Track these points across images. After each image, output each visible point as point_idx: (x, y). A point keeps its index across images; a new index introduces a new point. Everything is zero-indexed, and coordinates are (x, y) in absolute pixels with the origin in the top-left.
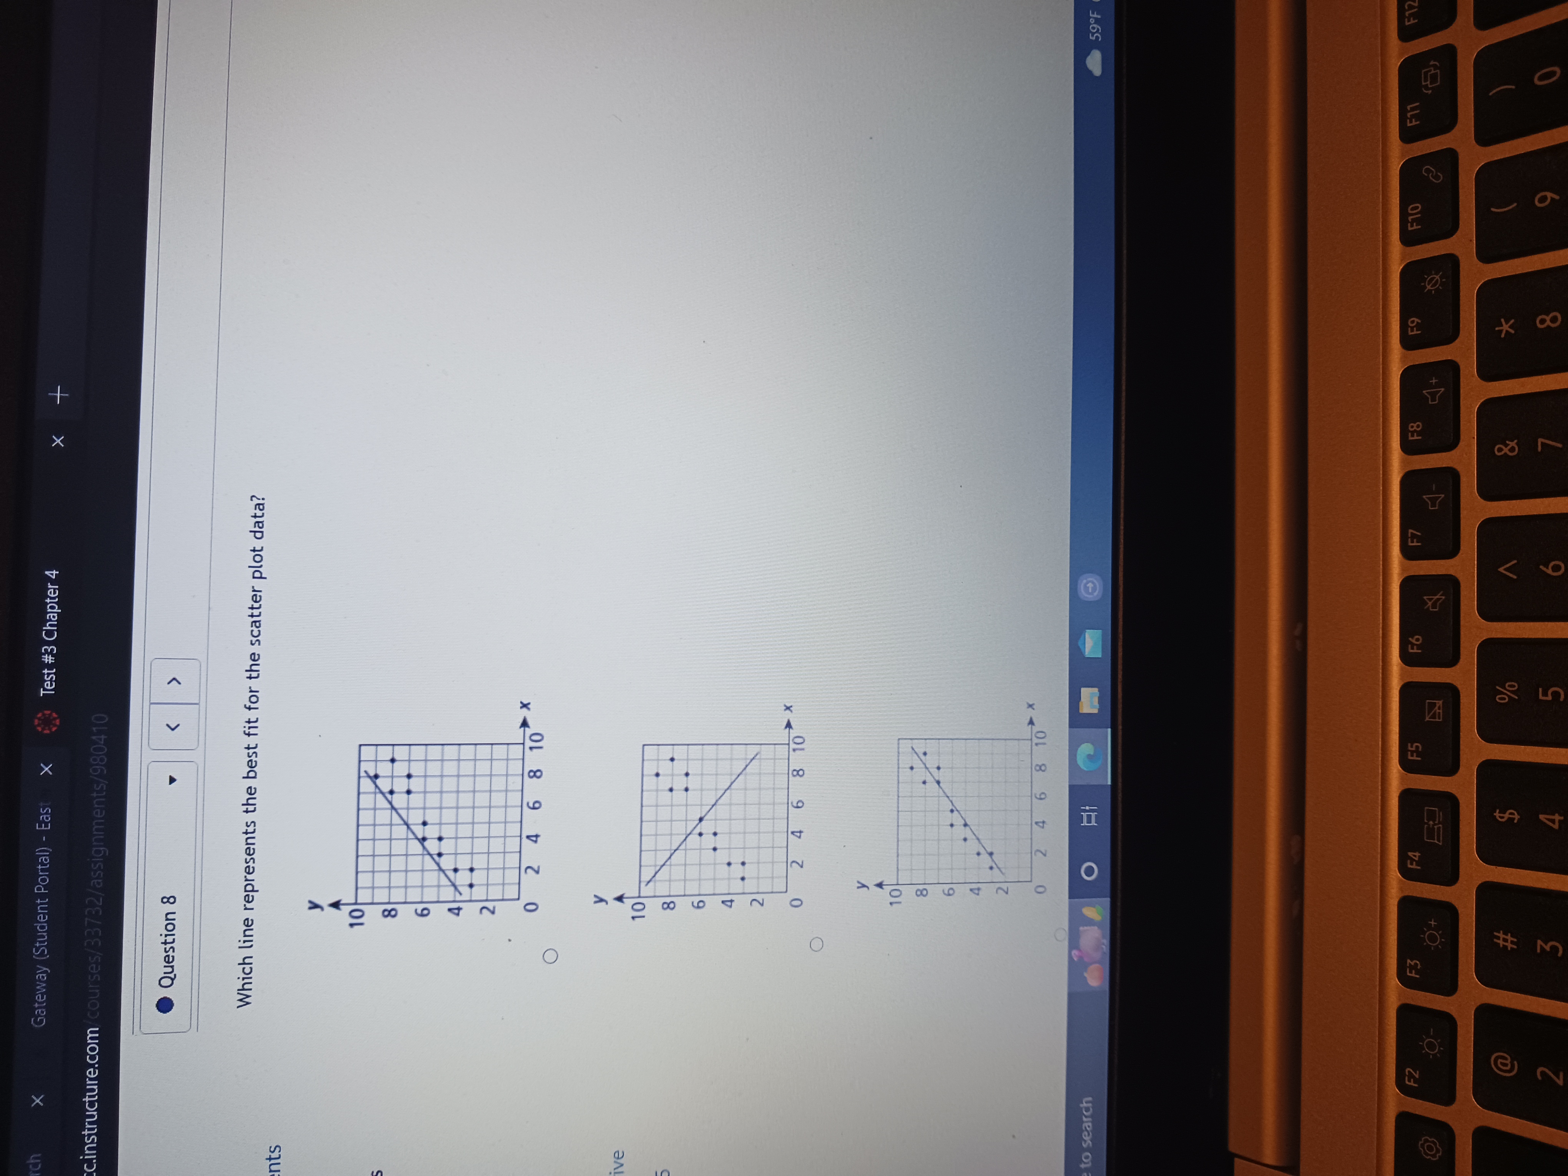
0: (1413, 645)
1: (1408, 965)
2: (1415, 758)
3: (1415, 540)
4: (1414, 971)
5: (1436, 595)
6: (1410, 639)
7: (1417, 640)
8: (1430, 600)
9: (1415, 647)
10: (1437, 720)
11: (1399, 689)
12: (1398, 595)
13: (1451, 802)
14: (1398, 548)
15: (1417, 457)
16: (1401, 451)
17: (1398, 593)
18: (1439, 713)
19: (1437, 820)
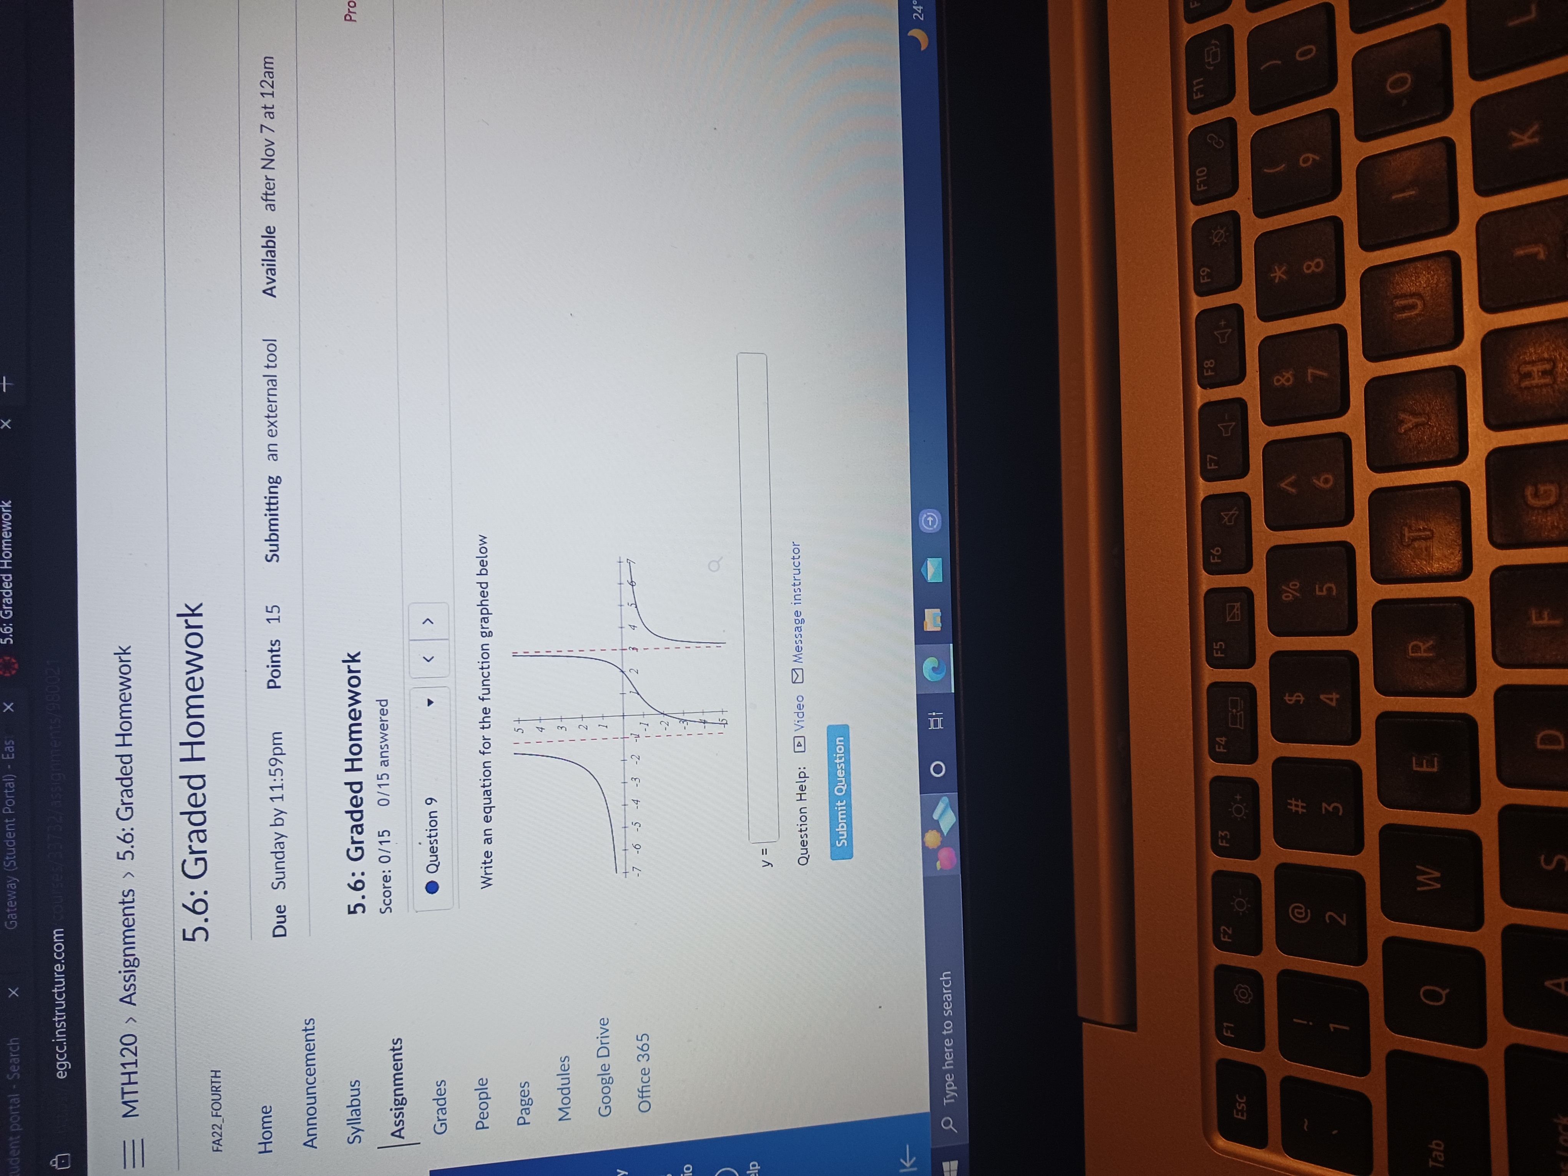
0: (1214, 556)
1: (1220, 836)
2: (1219, 655)
3: (1213, 464)
4: (1224, 841)
5: (1231, 511)
6: (1212, 551)
7: (1217, 551)
8: (1227, 515)
9: (1217, 558)
10: (1236, 620)
11: (1203, 595)
12: (1200, 513)
13: (1249, 691)
14: (1199, 472)
15: (1211, 390)
16: (1198, 386)
17: (1200, 510)
18: (1238, 614)
19: (1239, 707)
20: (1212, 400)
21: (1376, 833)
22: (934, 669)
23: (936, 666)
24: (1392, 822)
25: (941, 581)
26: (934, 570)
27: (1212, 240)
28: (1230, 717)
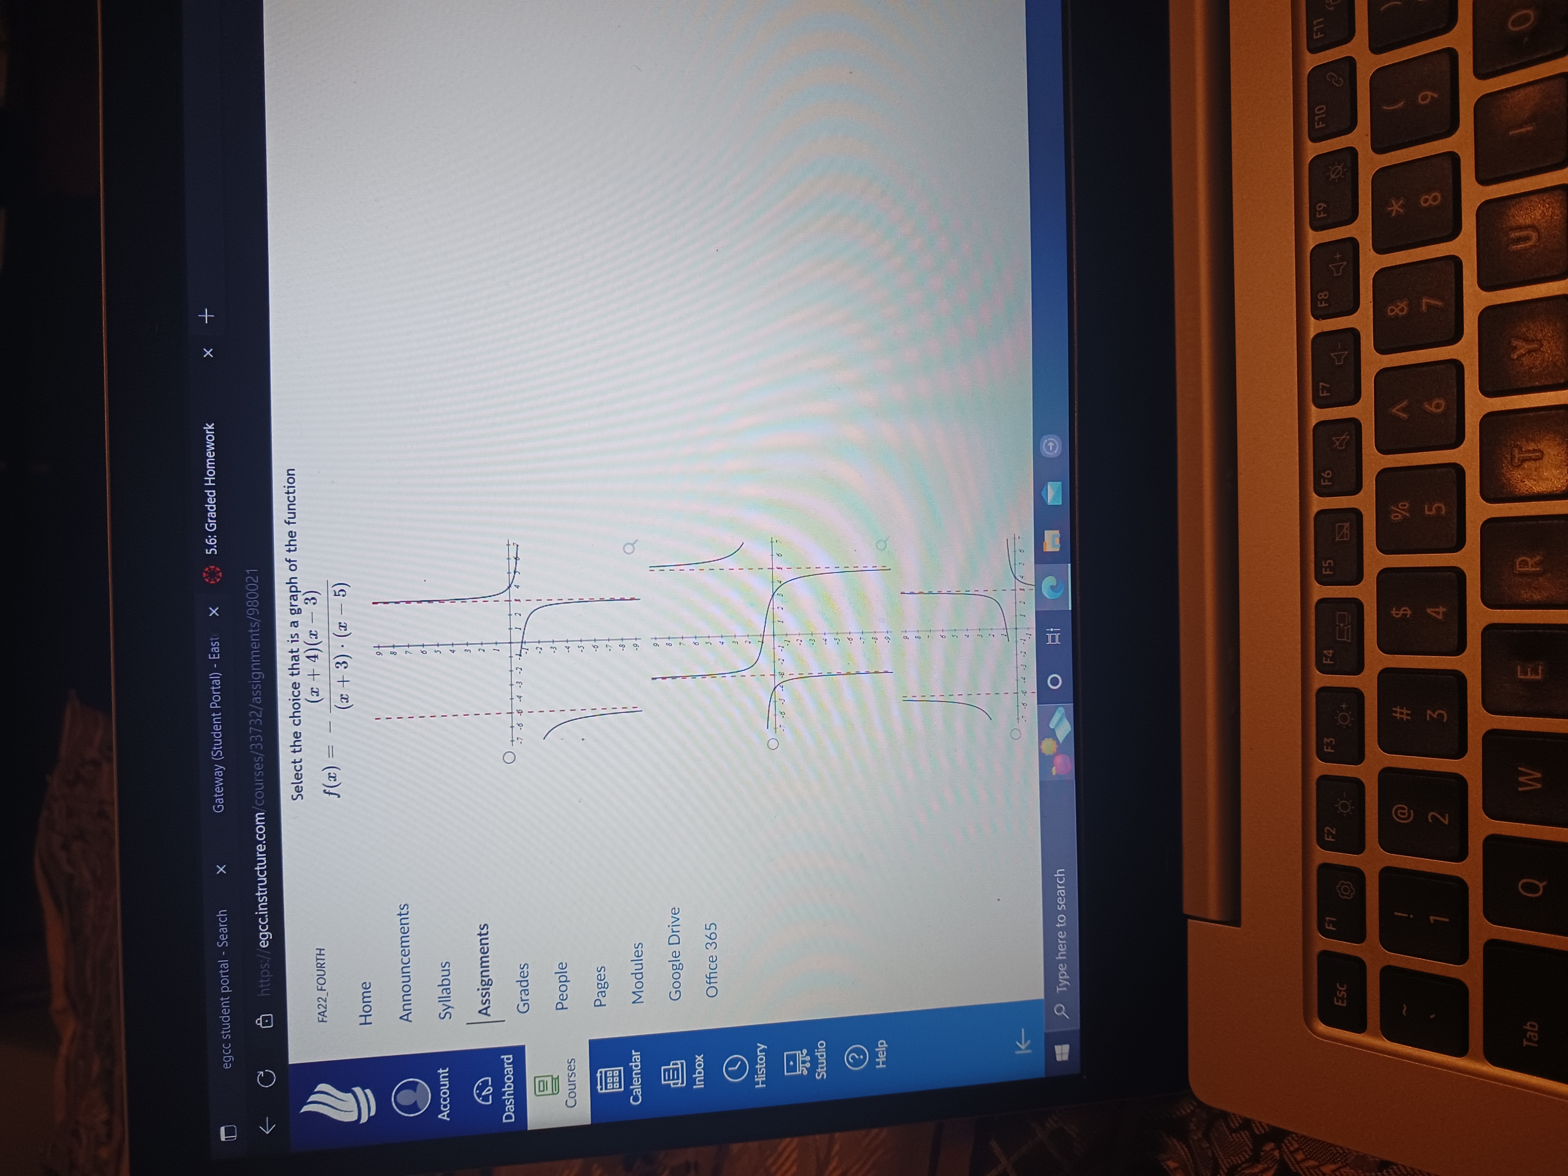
0: (1325, 479)
1: (1325, 742)
2: (1328, 573)
3: (1325, 392)
4: (1329, 748)
5: (1342, 436)
6: (1323, 474)
7: (1328, 474)
8: (1338, 440)
9: (1326, 481)
10: (1345, 539)
11: (1314, 516)
12: (1311, 438)
13: (1357, 606)
14: (1311, 398)
15: (1324, 321)
16: (1312, 317)
17: (1312, 436)
18: (1347, 533)
19: (1347, 621)
20: (1324, 331)
21: (1479, 738)
22: (1052, 588)
23: (1055, 584)
24: (1495, 728)
25: (1061, 504)
26: (1054, 494)
27: (1329, 177)
28: (1337, 630)
